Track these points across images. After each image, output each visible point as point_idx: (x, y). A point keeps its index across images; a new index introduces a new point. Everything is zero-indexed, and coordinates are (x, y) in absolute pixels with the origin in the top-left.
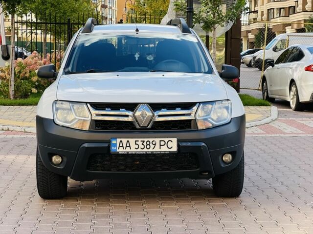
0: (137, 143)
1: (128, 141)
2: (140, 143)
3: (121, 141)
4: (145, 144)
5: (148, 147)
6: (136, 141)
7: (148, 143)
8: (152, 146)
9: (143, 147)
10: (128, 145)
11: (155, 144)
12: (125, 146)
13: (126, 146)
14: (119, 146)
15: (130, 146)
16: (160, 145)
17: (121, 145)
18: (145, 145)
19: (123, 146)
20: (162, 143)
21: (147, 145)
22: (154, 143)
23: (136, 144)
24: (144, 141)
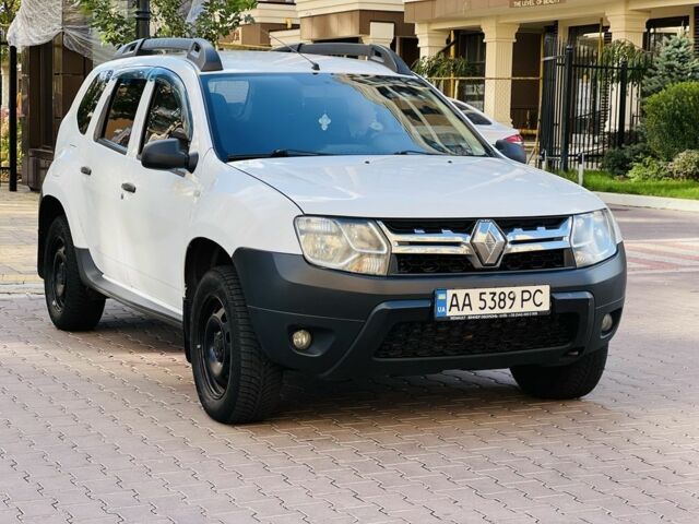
0: (483, 297)
1: (467, 295)
2: (488, 297)
3: (455, 295)
4: (496, 298)
5: (502, 304)
6: (481, 294)
7: (502, 297)
8: (509, 302)
9: (492, 304)
10: (467, 302)
11: (514, 299)
12: (461, 306)
13: (464, 305)
14: (452, 306)
15: (470, 305)
16: (523, 300)
17: (454, 303)
18: (497, 301)
19: (457, 305)
20: (526, 296)
21: (500, 300)
22: (512, 296)
23: (481, 299)
24: (495, 294)
